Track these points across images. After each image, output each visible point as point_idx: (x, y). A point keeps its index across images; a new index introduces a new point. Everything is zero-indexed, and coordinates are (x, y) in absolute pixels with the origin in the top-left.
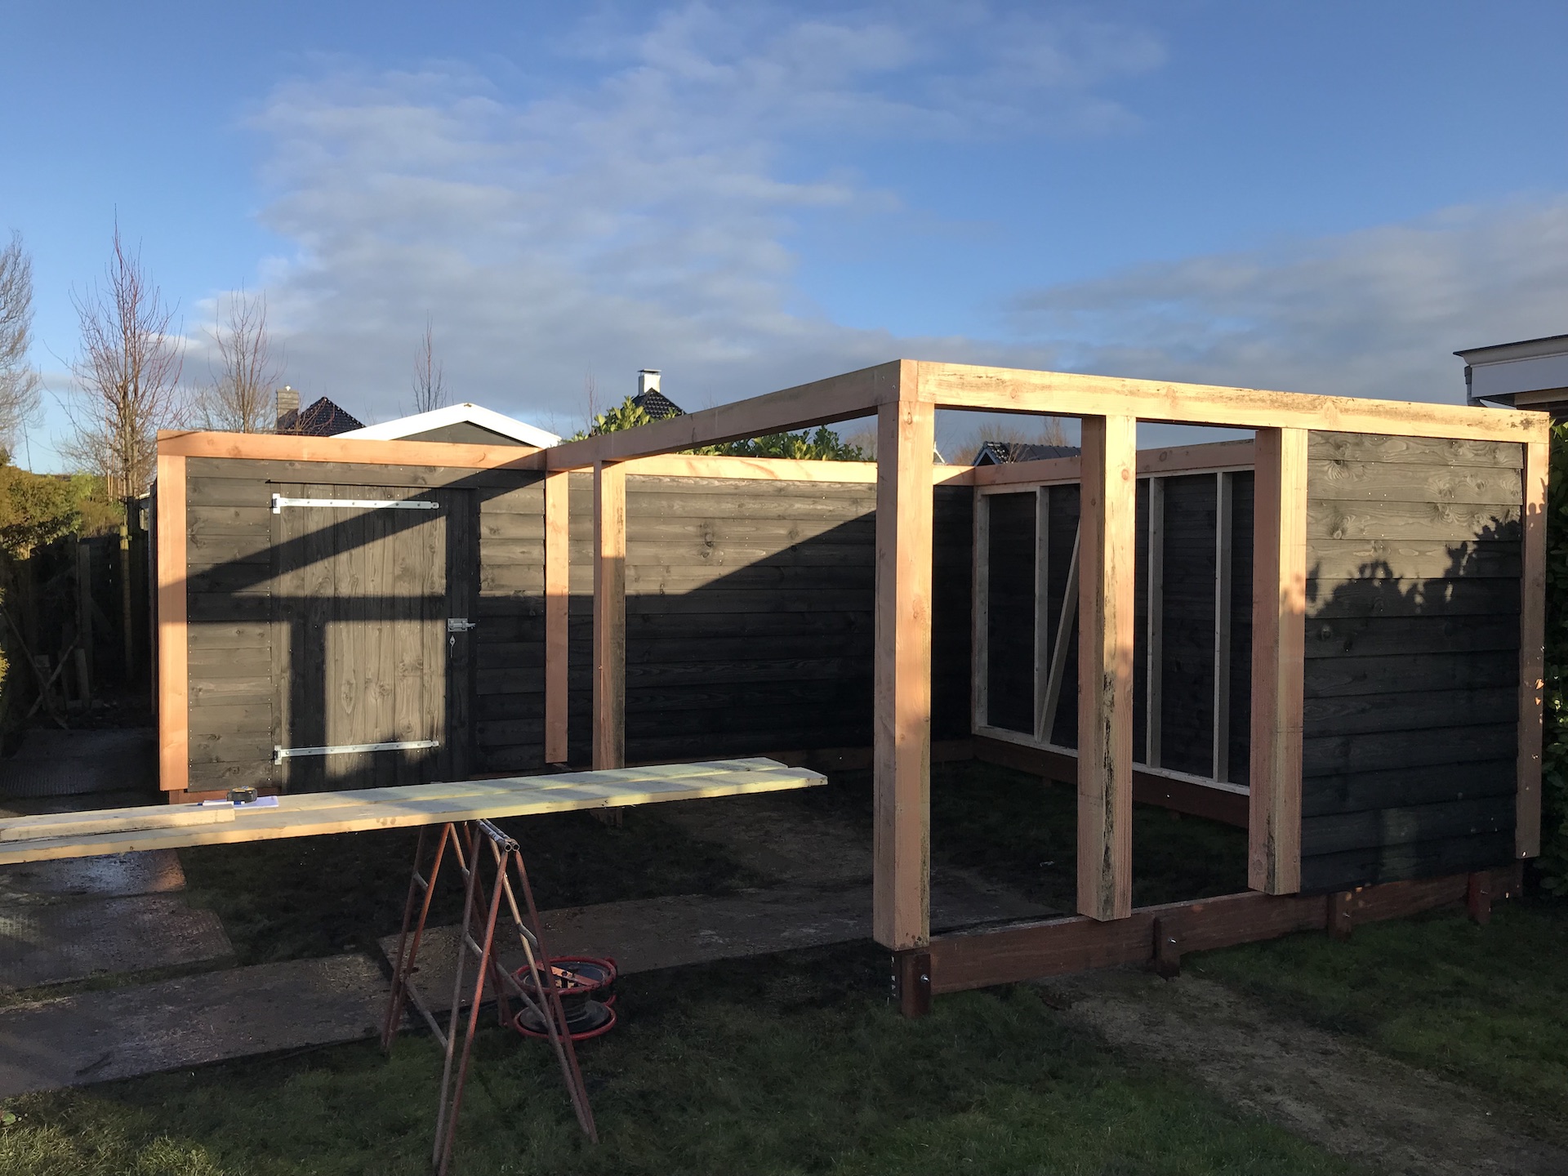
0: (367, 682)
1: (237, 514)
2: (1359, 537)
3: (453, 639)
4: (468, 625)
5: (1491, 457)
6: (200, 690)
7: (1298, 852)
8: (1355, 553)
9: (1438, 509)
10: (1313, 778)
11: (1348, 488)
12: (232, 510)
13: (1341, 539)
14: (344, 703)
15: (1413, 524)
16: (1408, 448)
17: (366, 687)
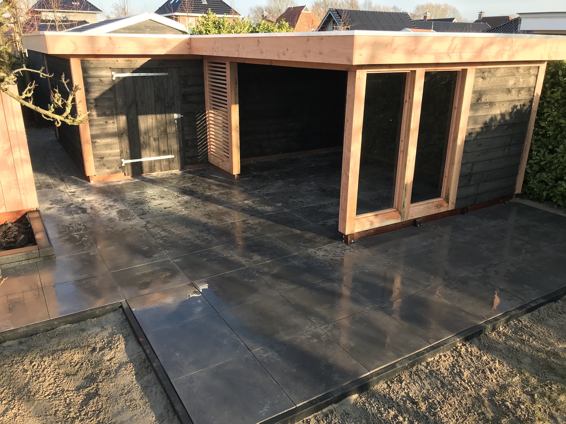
0: (149, 137)
1: (100, 80)
2: (485, 102)
3: (176, 121)
4: (180, 116)
5: (528, 71)
6: (95, 142)
7: (455, 198)
8: (483, 107)
9: (510, 90)
10: (463, 177)
11: (485, 86)
13: (480, 103)
15: (502, 96)
16: (504, 71)
17: (149, 139)
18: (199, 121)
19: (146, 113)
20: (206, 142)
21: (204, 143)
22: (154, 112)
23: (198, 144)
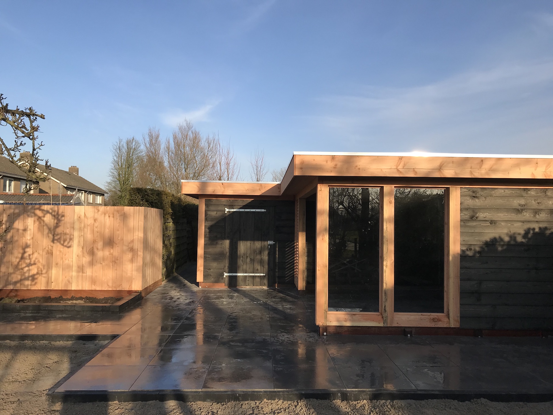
0: (247, 257)
1: (217, 213)
2: (483, 219)
3: (269, 246)
4: (273, 243)
6: (207, 257)
7: (459, 315)
8: (482, 225)
9: (520, 211)
12: (216, 212)
13: (475, 220)
14: (241, 262)
15: (508, 215)
16: (504, 192)
17: (247, 258)
18: (289, 248)
19: (246, 239)
20: (293, 266)
21: (291, 267)
22: (253, 239)
23: (286, 267)
